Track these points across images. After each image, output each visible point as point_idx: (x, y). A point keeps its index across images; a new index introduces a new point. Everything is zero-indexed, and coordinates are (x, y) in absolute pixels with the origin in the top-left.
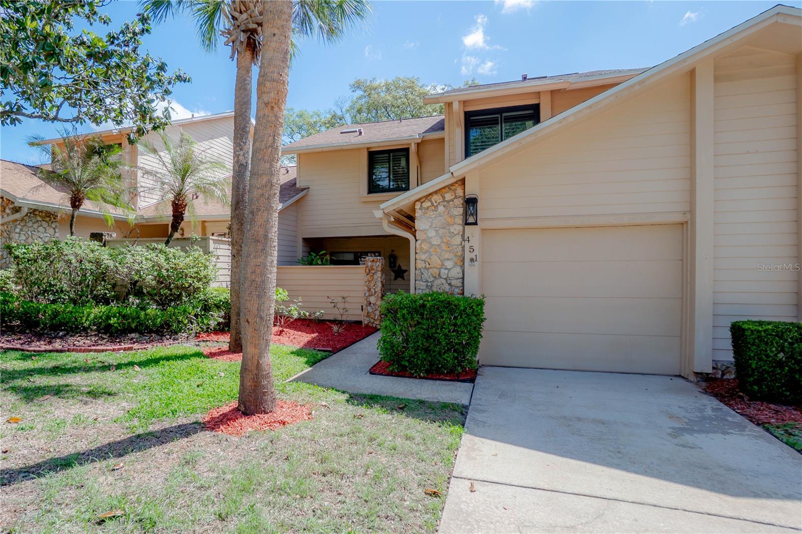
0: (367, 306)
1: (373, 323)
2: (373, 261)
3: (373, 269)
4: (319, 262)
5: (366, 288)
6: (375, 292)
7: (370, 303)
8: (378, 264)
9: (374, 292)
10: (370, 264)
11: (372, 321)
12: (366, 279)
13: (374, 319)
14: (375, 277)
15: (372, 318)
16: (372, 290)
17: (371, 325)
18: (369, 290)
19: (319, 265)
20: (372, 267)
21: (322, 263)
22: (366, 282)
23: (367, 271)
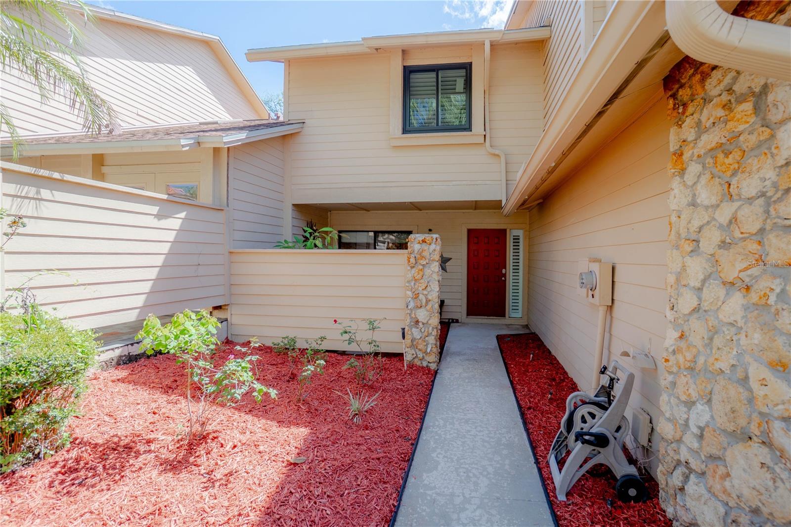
0: (411, 327)
1: (422, 359)
2: (424, 241)
3: (423, 257)
4: (318, 242)
5: (409, 293)
6: (428, 301)
7: (417, 322)
8: (433, 246)
9: (424, 301)
10: (417, 247)
11: (420, 355)
12: (410, 276)
13: (426, 352)
14: (428, 272)
15: (420, 350)
16: (421, 296)
17: (418, 363)
18: (416, 297)
19: (319, 248)
20: (421, 253)
21: (324, 244)
22: (409, 282)
23: (412, 260)
